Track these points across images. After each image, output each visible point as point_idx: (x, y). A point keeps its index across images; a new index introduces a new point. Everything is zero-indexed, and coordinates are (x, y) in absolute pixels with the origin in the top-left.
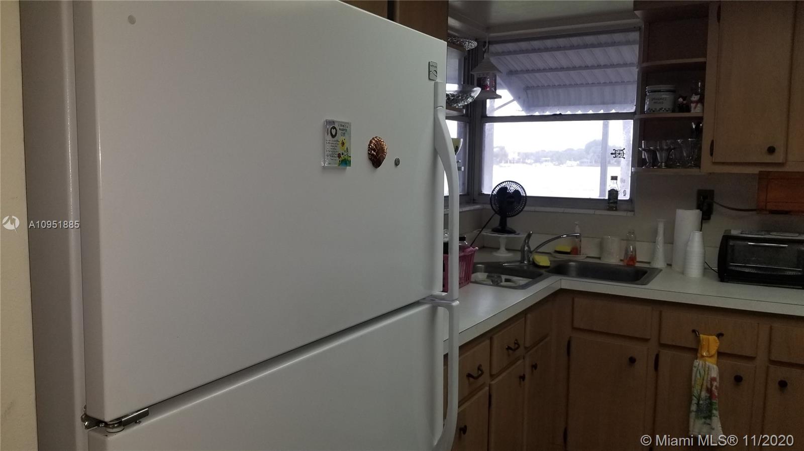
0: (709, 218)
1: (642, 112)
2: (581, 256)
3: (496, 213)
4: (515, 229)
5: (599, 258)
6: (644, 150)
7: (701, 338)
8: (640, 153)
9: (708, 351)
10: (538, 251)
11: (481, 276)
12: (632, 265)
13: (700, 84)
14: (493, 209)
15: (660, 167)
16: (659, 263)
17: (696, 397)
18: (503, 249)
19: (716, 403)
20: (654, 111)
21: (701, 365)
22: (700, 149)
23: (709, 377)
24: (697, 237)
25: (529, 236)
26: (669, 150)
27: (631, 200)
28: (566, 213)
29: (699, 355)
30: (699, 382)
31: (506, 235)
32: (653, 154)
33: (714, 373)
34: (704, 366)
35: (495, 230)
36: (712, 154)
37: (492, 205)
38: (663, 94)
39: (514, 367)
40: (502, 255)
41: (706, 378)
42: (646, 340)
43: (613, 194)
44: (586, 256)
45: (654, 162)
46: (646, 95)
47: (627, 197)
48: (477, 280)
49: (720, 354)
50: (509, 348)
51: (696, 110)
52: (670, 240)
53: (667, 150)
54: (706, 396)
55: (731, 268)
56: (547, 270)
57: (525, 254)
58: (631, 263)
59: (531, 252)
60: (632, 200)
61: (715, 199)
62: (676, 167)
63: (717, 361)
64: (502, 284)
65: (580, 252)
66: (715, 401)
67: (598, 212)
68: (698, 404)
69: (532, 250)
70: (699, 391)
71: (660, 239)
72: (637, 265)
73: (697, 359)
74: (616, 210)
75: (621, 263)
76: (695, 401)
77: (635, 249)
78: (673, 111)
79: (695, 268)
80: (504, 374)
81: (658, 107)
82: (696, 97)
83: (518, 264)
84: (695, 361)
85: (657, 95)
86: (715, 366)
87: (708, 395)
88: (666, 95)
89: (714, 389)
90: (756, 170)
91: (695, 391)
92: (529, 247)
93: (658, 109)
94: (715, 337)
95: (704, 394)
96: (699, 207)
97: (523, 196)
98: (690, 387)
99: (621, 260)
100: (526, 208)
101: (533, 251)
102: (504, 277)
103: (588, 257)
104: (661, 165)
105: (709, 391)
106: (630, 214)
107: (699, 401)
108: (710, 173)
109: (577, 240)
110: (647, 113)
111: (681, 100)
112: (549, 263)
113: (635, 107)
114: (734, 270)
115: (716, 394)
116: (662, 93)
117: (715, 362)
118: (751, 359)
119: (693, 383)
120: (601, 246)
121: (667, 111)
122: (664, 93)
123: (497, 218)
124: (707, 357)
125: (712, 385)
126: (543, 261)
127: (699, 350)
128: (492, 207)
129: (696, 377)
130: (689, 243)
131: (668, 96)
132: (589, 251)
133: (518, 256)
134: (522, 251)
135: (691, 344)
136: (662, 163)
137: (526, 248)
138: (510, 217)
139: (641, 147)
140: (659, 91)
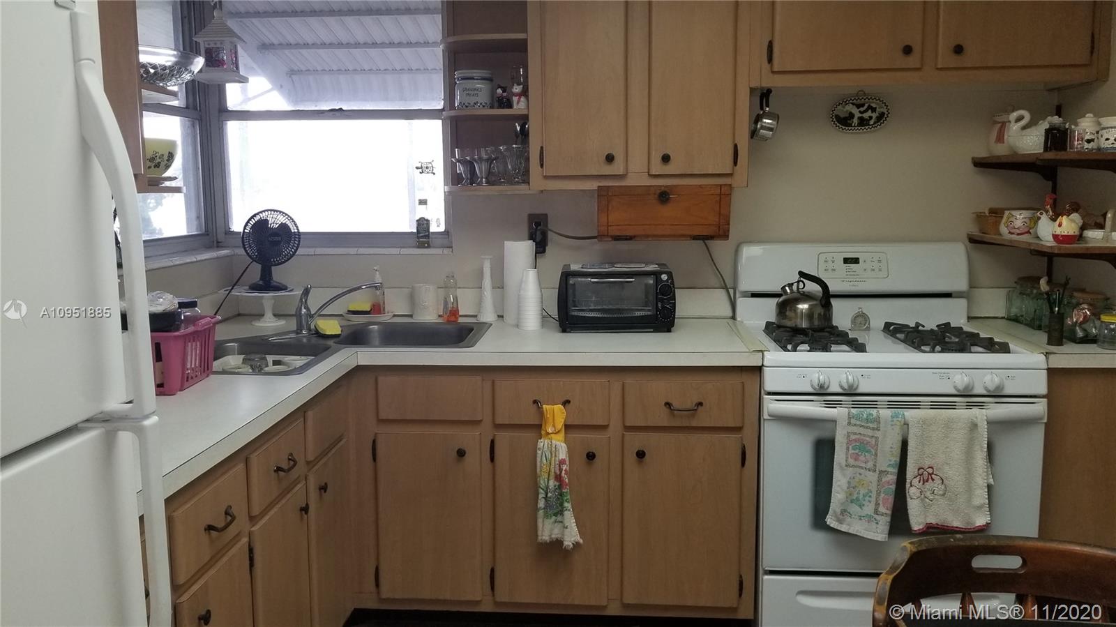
0: (544, 251)
1: (452, 107)
2: (386, 314)
3: (254, 260)
4: (284, 282)
5: (411, 316)
6: (459, 161)
7: (544, 409)
8: (453, 165)
9: (554, 426)
10: (322, 313)
11: (233, 360)
12: (453, 321)
13: (521, 70)
14: (248, 254)
15: (480, 184)
16: (488, 316)
17: (543, 490)
18: (269, 314)
19: (566, 492)
20: (467, 107)
21: (546, 445)
22: (528, 159)
23: (557, 459)
24: (532, 275)
25: (306, 292)
26: (490, 161)
27: (446, 233)
28: (360, 255)
29: (543, 432)
30: (545, 468)
31: (271, 294)
32: (470, 165)
33: (563, 455)
34: (550, 446)
35: (254, 288)
36: (542, 166)
37: (245, 249)
38: (478, 84)
39: (289, 495)
40: (269, 325)
41: (553, 461)
42: (477, 423)
43: (423, 224)
44: (391, 314)
45: (473, 178)
46: (456, 83)
47: (442, 228)
48: (225, 368)
49: (568, 427)
50: (279, 469)
51: (519, 106)
52: (500, 284)
53: (487, 160)
54: (555, 486)
55: (573, 313)
56: (335, 340)
57: (303, 319)
58: (453, 319)
59: (312, 316)
60: (448, 232)
61: (550, 226)
62: (500, 184)
63: (565, 436)
64: (267, 369)
65: (384, 310)
66: (566, 490)
67: (404, 251)
68: (546, 498)
69: (313, 313)
70: (546, 480)
71: (487, 282)
72: (461, 320)
73: (541, 439)
74: (429, 247)
75: (440, 321)
76: (542, 495)
77: (456, 299)
78: (492, 107)
79: (531, 318)
80: (272, 512)
81: (472, 100)
82: (518, 87)
83: (293, 335)
84: (540, 441)
85: (469, 84)
86: (563, 445)
87: (558, 484)
88: (482, 84)
89: (563, 474)
90: (593, 185)
91: (542, 482)
92: (307, 308)
93: (472, 104)
94: (560, 406)
95: (552, 483)
96: (531, 237)
97: (295, 232)
98: (535, 476)
99: (440, 316)
100: (300, 251)
101: (315, 314)
102: (270, 358)
103: (395, 316)
104: (482, 180)
105: (558, 478)
106: (446, 251)
107: (547, 494)
108: (542, 191)
109: (378, 292)
110: (459, 109)
111: (499, 91)
112: (340, 329)
113: (443, 102)
114: (576, 316)
115: (567, 480)
116: (476, 81)
117: (563, 440)
118: (604, 427)
119: (538, 470)
120: (412, 299)
121: (484, 106)
122: (479, 81)
123: (257, 268)
124: (553, 433)
125: (561, 470)
126: (331, 327)
127: (543, 427)
128: (246, 251)
129: (542, 461)
130: (523, 286)
131: (483, 86)
132: (396, 307)
133: (293, 324)
134: (298, 315)
135: (533, 420)
136: (482, 178)
137: (304, 311)
138: (276, 265)
139: (455, 157)
140: (472, 78)
